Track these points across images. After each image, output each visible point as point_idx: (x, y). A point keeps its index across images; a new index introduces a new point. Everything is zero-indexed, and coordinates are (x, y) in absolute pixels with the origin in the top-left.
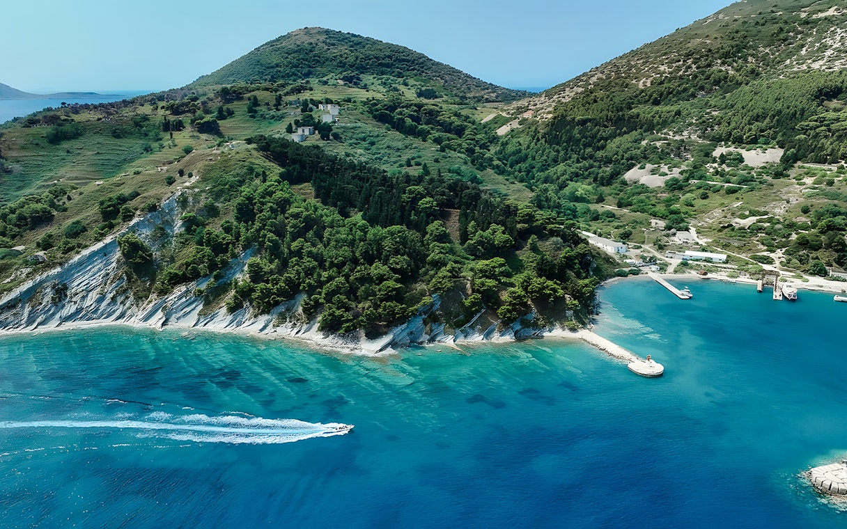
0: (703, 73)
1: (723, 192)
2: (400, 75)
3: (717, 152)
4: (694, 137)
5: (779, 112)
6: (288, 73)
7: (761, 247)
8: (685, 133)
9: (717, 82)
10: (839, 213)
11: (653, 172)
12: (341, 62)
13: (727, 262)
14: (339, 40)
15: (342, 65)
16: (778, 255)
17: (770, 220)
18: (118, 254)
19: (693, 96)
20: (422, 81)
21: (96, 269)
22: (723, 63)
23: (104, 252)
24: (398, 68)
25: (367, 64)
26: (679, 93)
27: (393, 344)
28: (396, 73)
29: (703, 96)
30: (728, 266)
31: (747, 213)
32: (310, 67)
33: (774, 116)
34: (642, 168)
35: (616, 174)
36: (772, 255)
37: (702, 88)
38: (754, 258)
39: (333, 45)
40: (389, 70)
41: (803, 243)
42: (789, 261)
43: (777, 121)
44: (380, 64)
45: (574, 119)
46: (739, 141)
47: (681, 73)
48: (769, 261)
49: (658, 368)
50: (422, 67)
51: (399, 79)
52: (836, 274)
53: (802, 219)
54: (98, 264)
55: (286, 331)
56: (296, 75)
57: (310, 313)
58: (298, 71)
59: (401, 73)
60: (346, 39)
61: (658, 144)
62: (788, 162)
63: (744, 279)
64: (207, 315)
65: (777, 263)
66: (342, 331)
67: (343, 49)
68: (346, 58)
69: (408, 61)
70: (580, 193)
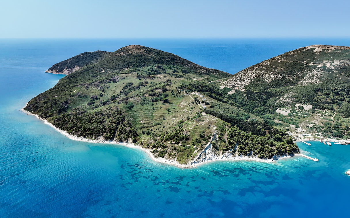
0: (284, 79)
1: (302, 117)
2: (174, 65)
3: (297, 105)
4: (290, 101)
5: (308, 95)
6: (138, 65)
7: (316, 132)
8: (287, 99)
9: (288, 82)
10: (329, 124)
11: (283, 110)
12: (154, 60)
13: (311, 136)
14: (149, 51)
15: (154, 61)
16: (320, 134)
17: (316, 125)
18: (212, 146)
19: (283, 86)
20: (181, 66)
21: (209, 149)
22: (288, 77)
23: (209, 146)
24: (172, 62)
25: (162, 61)
26: (279, 85)
27: (274, 160)
28: (172, 64)
29: (285, 86)
30: (312, 137)
31: (310, 123)
32: (144, 62)
33: (307, 96)
34: (280, 109)
35: (274, 111)
36: (319, 134)
37: (285, 84)
38: (316, 134)
39: (148, 53)
40: (170, 62)
41: (325, 131)
42: (323, 135)
43: (309, 97)
44: (166, 61)
45: (253, 92)
46: (301, 103)
47: (278, 79)
48: (319, 135)
49: (318, 160)
50: (180, 61)
51: (174, 66)
52: (333, 138)
53: (322, 125)
54: (209, 148)
55: (251, 159)
56: (140, 65)
57: (255, 155)
58: (141, 64)
59: (174, 64)
60: (152, 51)
61: (282, 102)
62: (314, 109)
63: (317, 140)
64: (234, 156)
65: (321, 135)
66: (264, 158)
67: (152, 55)
68: (155, 59)
69: (175, 59)
70: (269, 117)
